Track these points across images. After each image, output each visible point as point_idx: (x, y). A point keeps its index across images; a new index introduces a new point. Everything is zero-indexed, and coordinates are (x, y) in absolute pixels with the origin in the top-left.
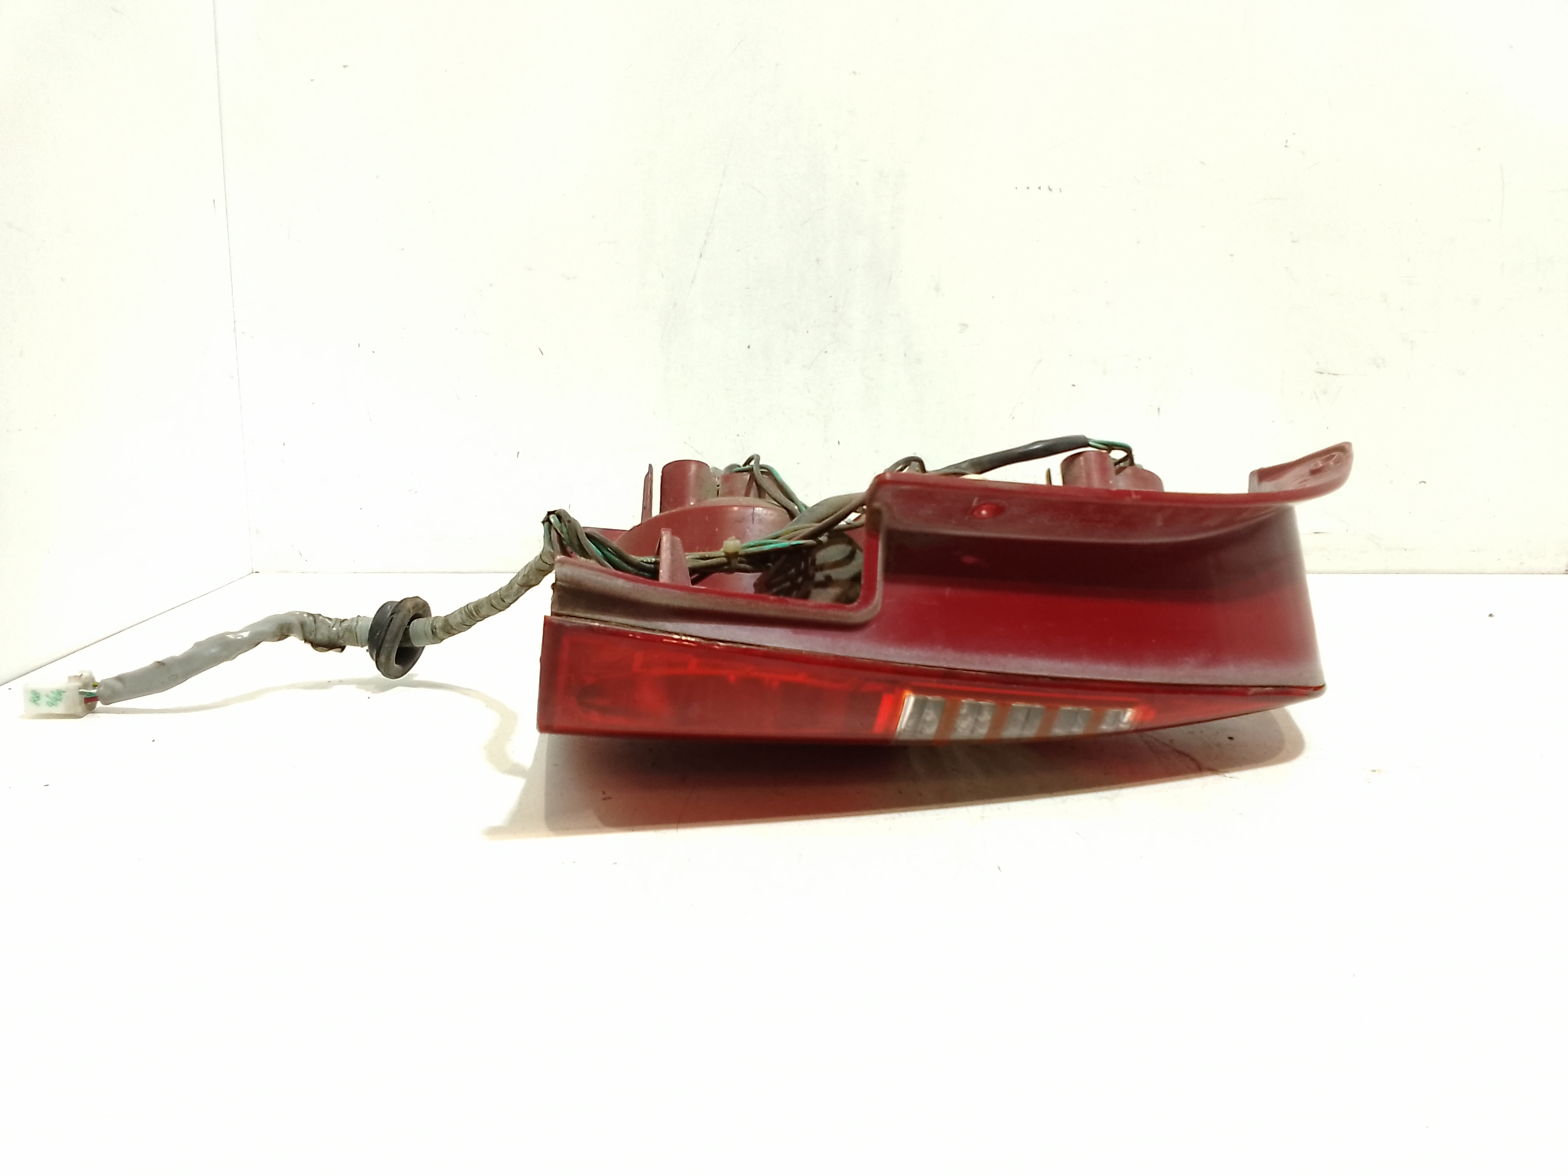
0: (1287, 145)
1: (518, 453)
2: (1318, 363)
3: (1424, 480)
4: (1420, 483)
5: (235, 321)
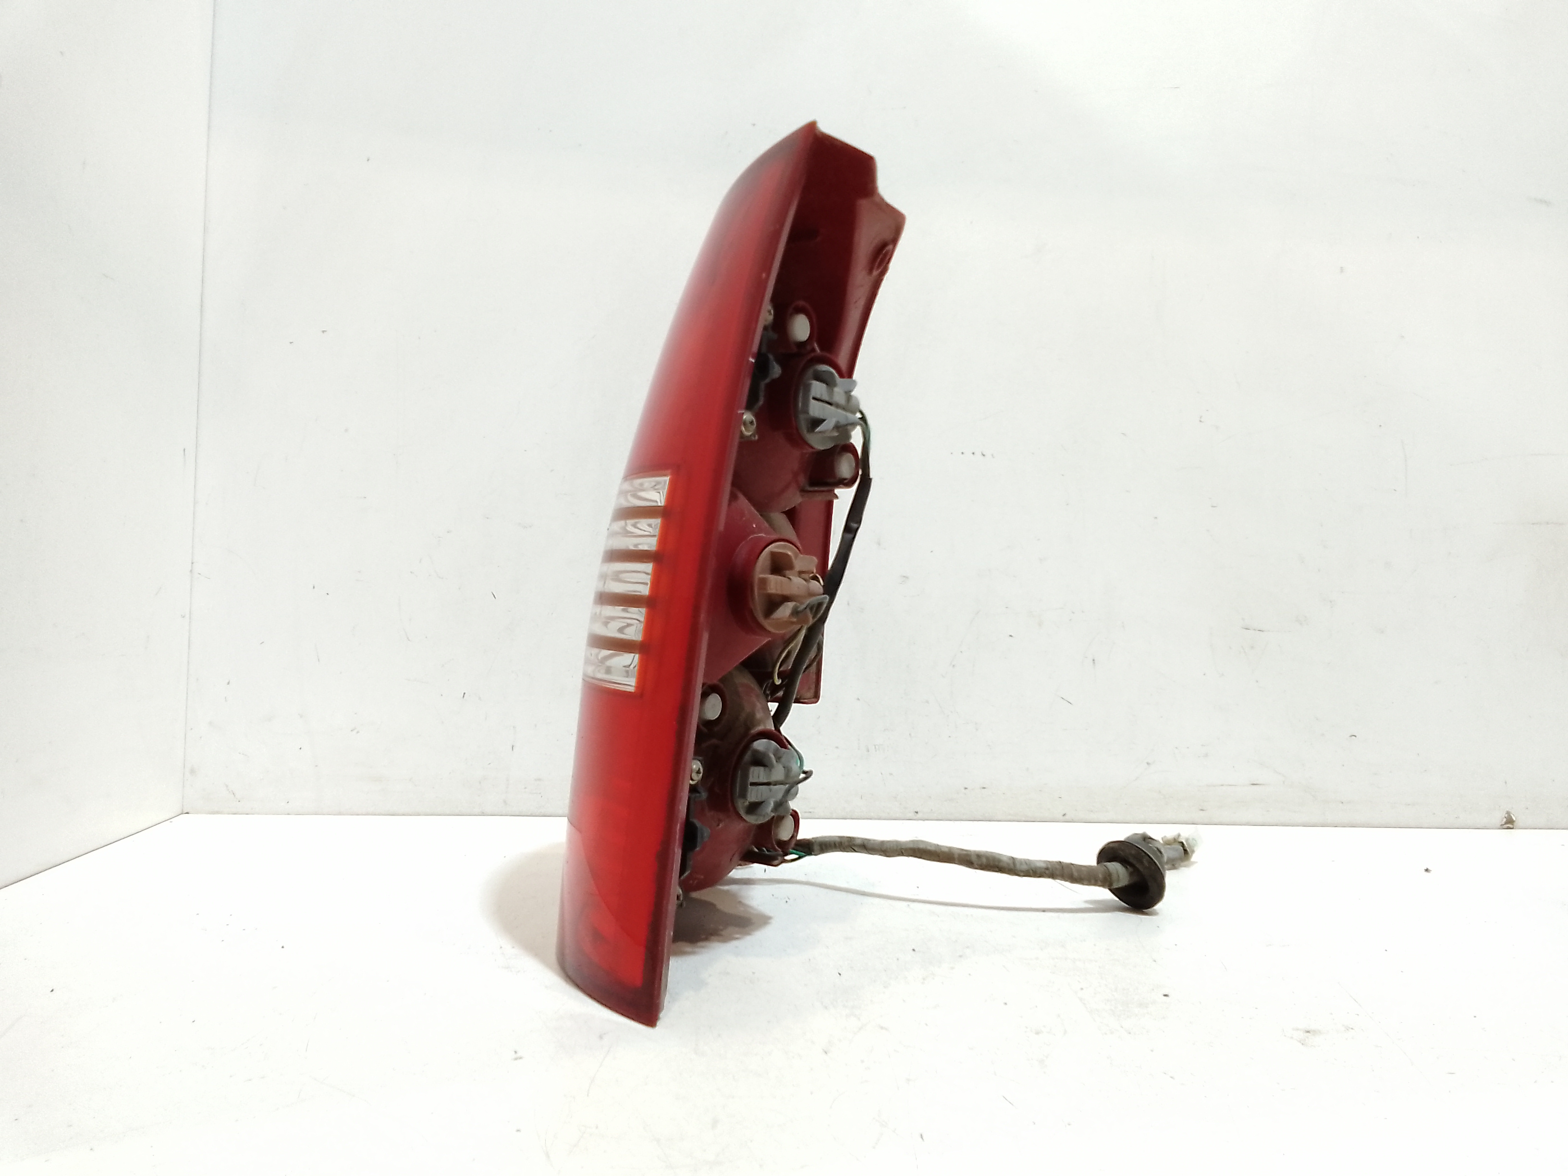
0: (1202, 420)
2: (1243, 619)
3: (1355, 734)
4: (1351, 736)
5: (192, 563)
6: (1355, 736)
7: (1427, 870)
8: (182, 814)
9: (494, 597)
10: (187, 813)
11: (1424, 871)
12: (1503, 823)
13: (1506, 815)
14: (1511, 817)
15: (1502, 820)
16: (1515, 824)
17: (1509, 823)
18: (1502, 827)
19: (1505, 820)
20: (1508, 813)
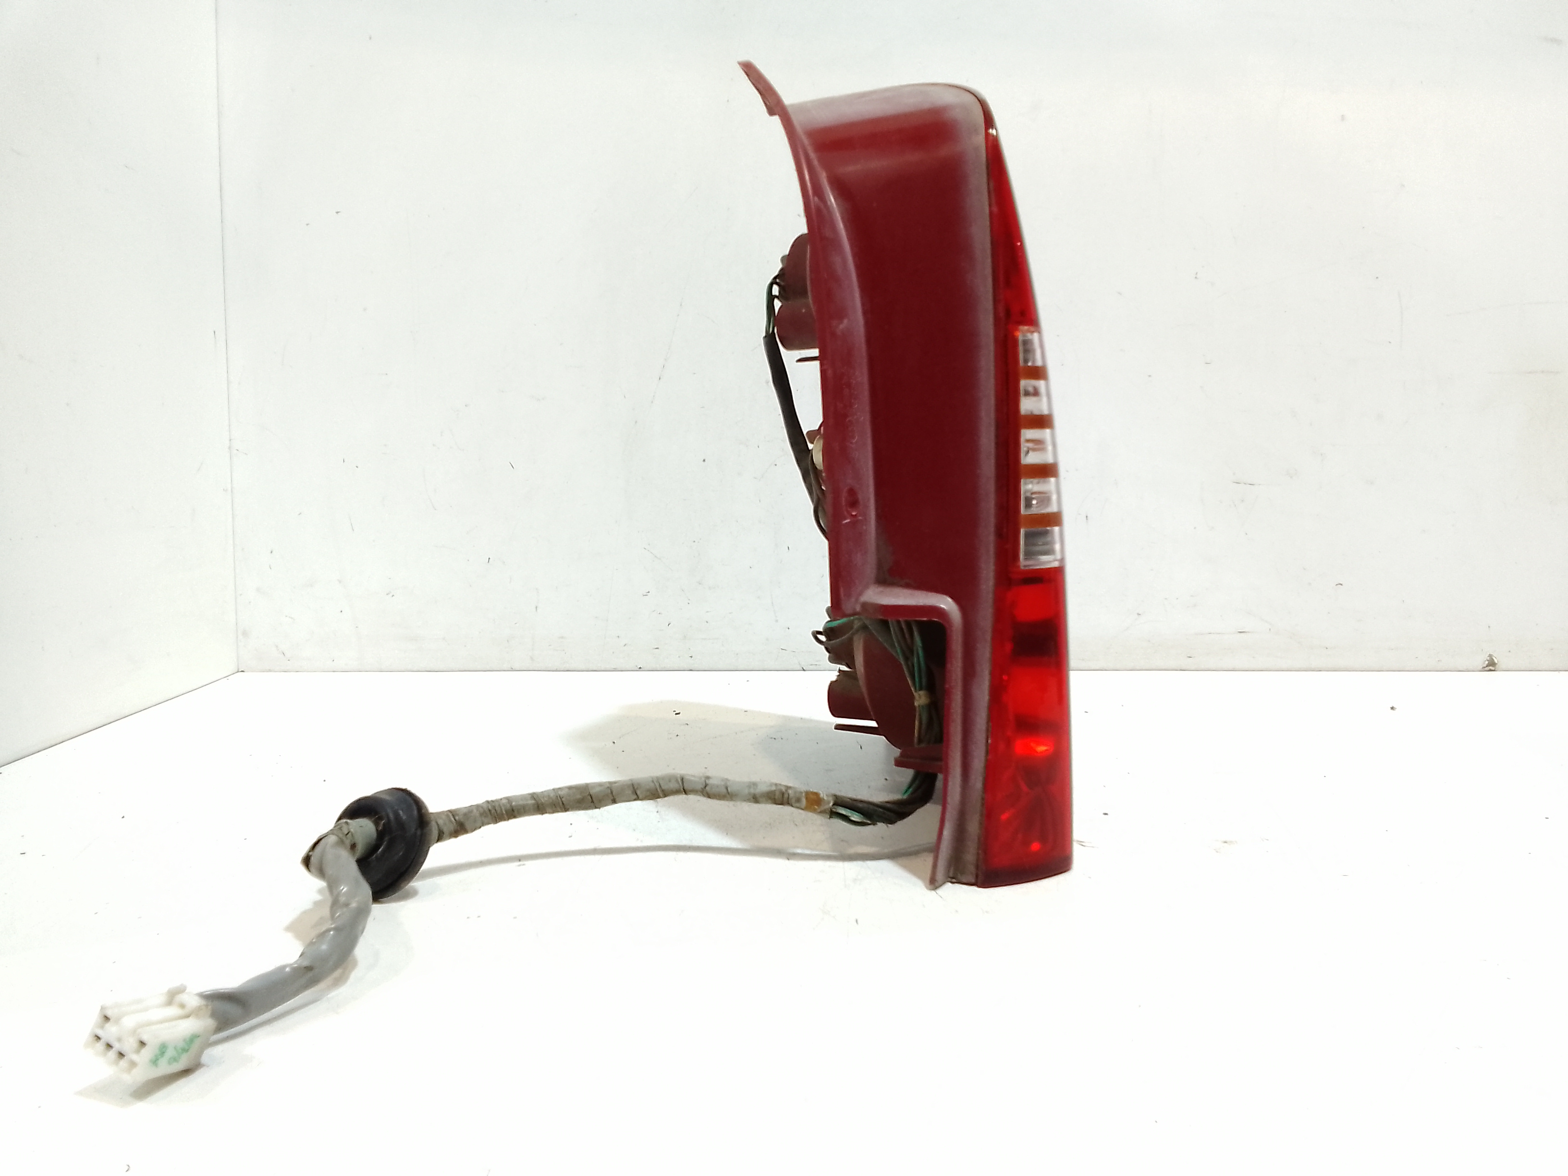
0: (1197, 277)
1: (489, 558)
2: (1234, 474)
3: (1341, 583)
4: (1337, 585)
5: (230, 440)
6: (1342, 585)
7: (1392, 708)
8: (238, 672)
9: (513, 467)
10: (242, 671)
11: (1390, 709)
12: (1485, 665)
13: (1488, 658)
14: (1493, 659)
15: (1484, 663)
16: (1497, 666)
17: (1491, 665)
18: (1484, 669)
19: (1487, 662)
20: (1490, 656)
